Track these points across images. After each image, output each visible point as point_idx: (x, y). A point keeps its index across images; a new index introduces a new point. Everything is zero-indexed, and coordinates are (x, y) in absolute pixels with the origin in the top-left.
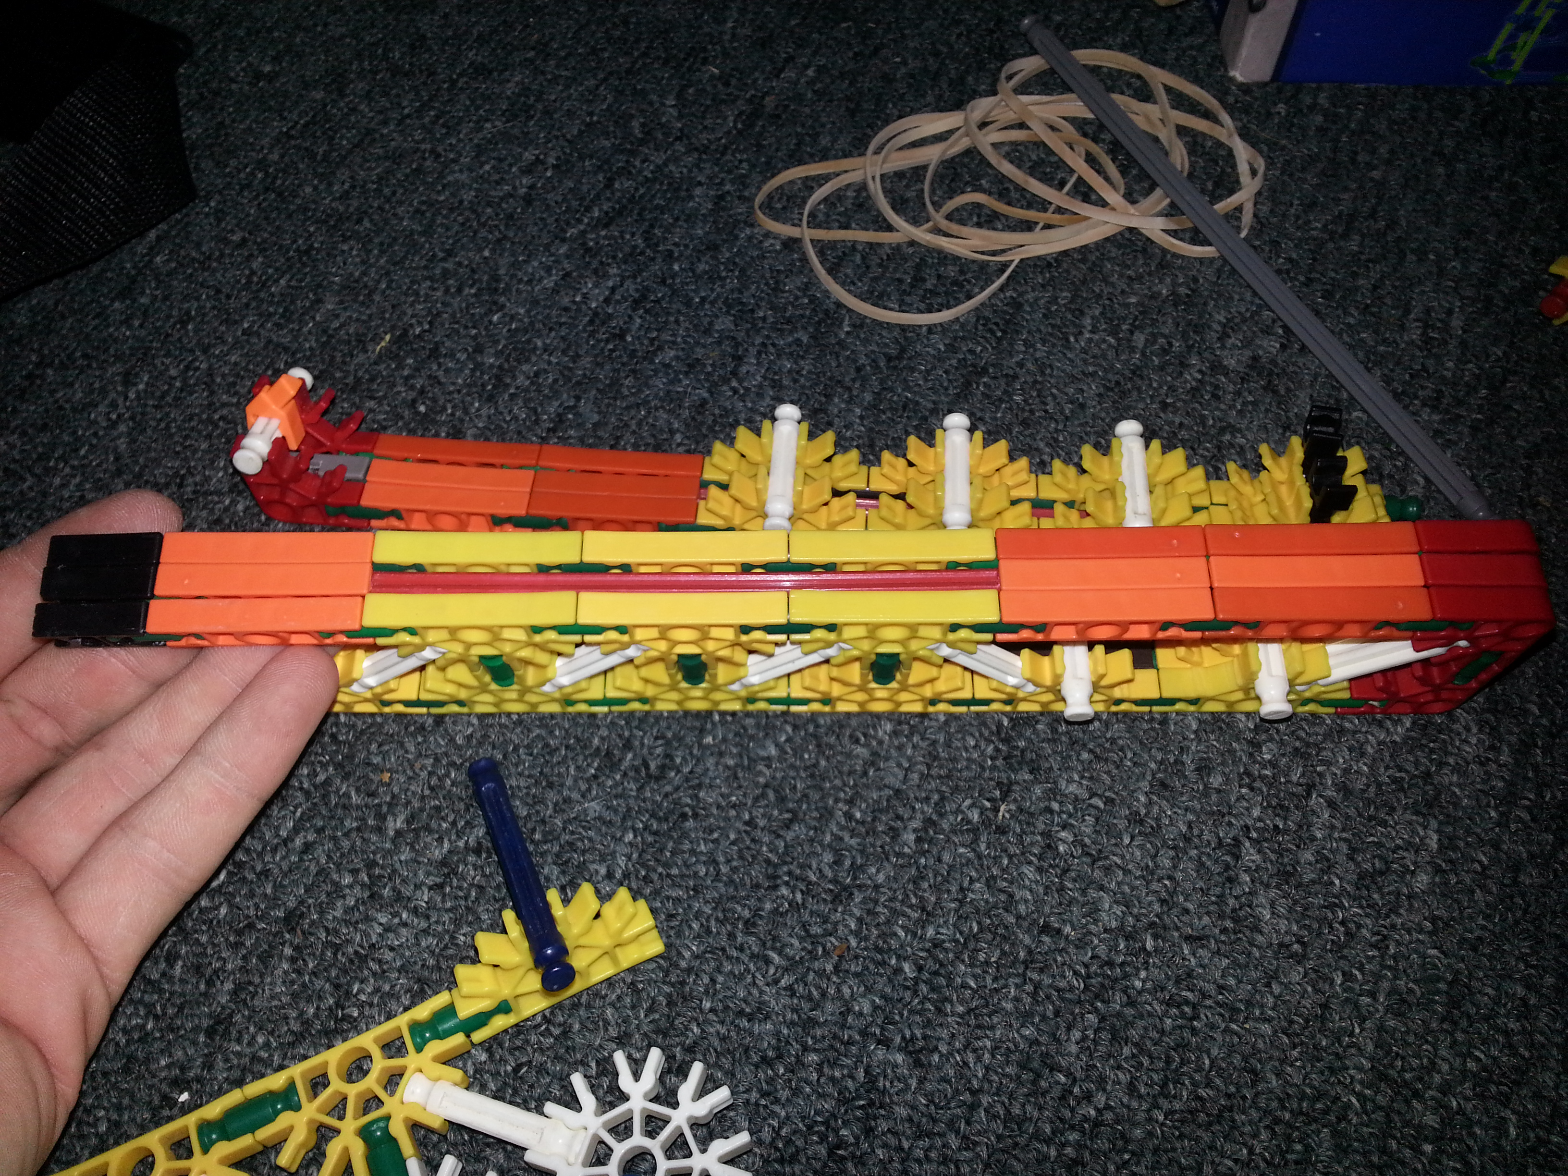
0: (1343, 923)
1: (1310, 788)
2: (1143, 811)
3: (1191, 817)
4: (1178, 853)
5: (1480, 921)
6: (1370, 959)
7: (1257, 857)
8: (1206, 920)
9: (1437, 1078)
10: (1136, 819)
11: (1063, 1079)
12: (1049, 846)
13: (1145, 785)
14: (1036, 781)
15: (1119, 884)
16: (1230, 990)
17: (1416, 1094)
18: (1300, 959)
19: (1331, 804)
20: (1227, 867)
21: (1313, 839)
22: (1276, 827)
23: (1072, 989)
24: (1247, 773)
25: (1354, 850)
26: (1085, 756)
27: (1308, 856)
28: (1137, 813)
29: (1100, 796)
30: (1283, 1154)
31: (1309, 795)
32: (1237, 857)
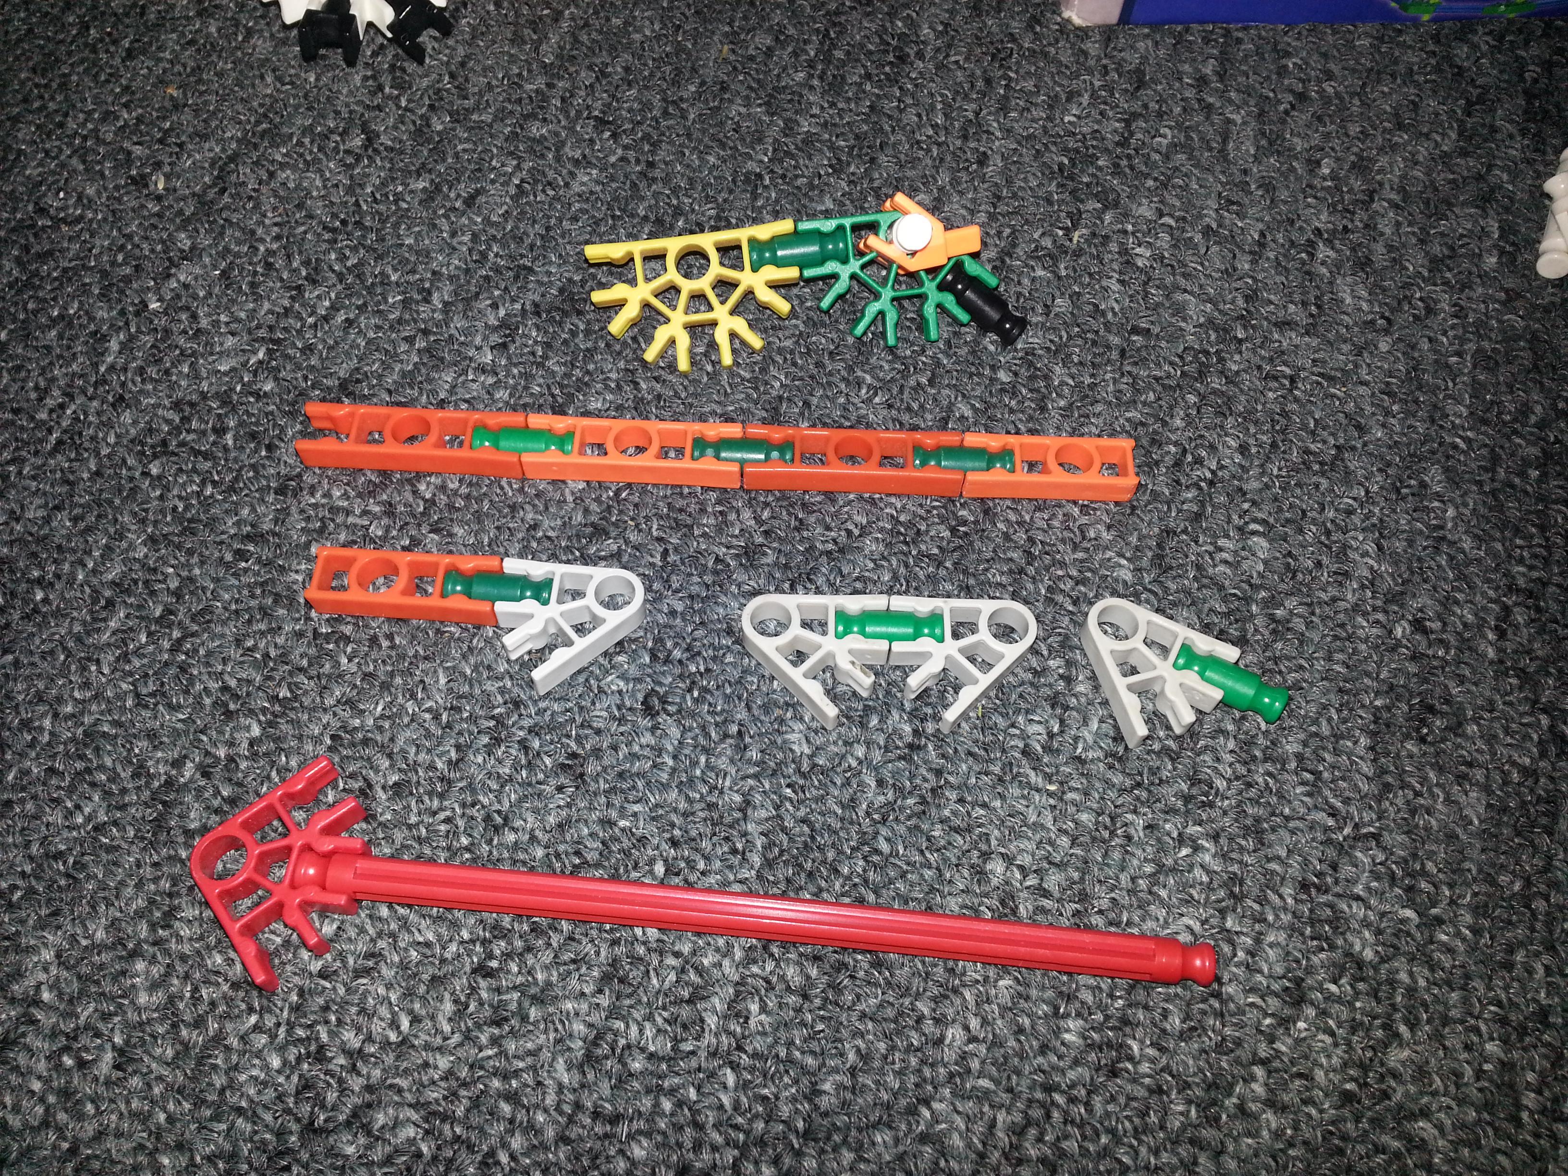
0: (1421, 299)
1: (1371, 194)
2: (1214, 226)
3: (1260, 226)
4: (1256, 257)
5: (1550, 290)
6: (1453, 327)
7: (1331, 253)
8: (1292, 308)
9: (1533, 419)
10: (1207, 231)
11: (1173, 449)
12: (1128, 262)
13: (1213, 204)
14: (1106, 208)
15: (1201, 287)
16: (1324, 362)
17: (1515, 432)
18: (1387, 332)
19: (1395, 206)
20: (1303, 263)
21: (1382, 234)
22: (1345, 228)
23: (1169, 376)
24: (1310, 186)
25: (1422, 241)
26: (1150, 183)
27: (1379, 248)
28: (1209, 226)
29: (1171, 216)
30: (1398, 491)
31: (1372, 200)
32: (1312, 255)
